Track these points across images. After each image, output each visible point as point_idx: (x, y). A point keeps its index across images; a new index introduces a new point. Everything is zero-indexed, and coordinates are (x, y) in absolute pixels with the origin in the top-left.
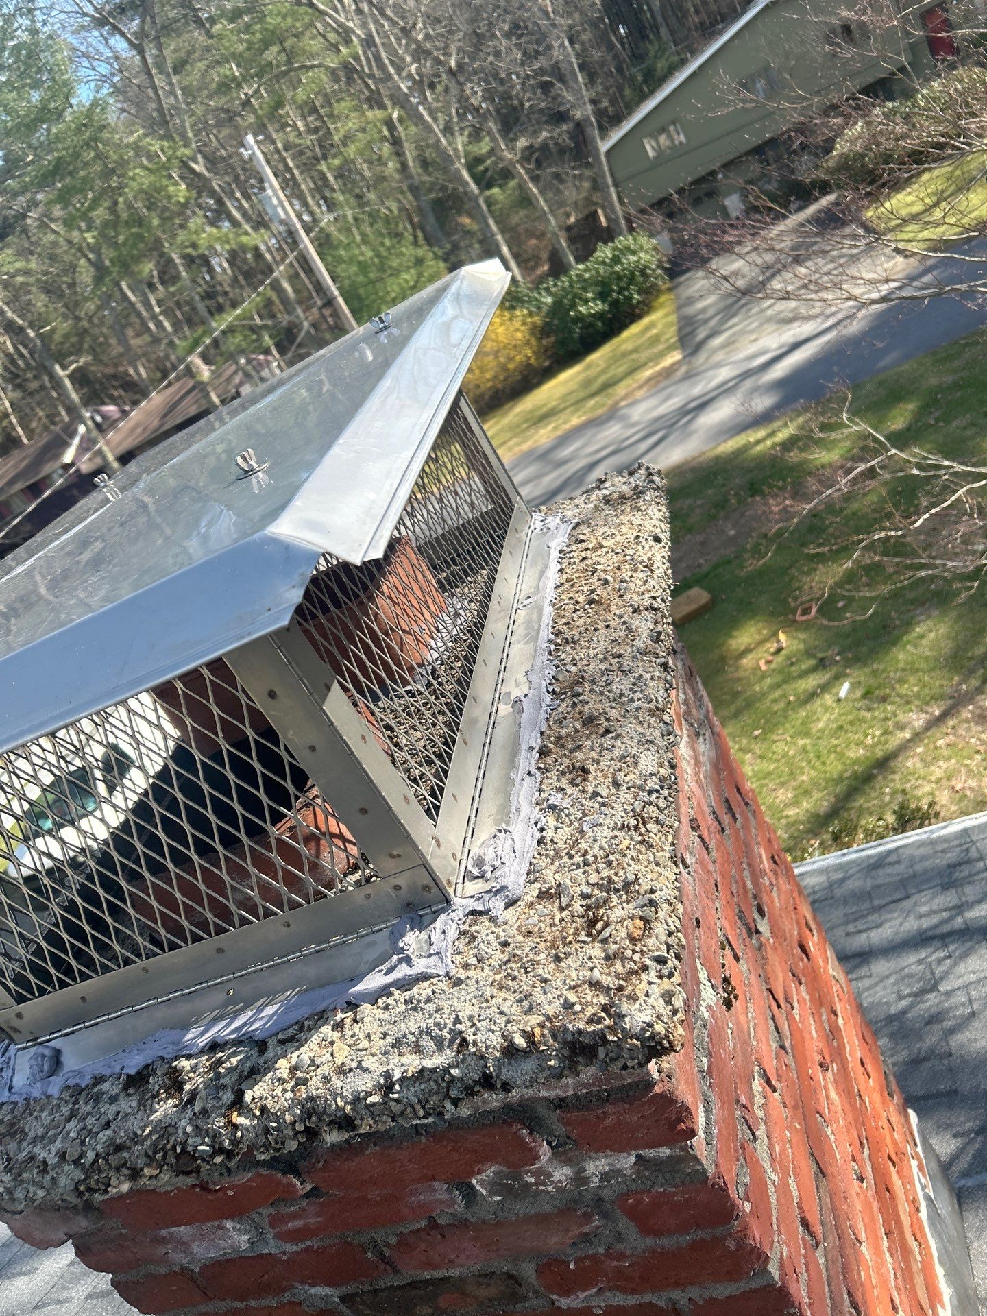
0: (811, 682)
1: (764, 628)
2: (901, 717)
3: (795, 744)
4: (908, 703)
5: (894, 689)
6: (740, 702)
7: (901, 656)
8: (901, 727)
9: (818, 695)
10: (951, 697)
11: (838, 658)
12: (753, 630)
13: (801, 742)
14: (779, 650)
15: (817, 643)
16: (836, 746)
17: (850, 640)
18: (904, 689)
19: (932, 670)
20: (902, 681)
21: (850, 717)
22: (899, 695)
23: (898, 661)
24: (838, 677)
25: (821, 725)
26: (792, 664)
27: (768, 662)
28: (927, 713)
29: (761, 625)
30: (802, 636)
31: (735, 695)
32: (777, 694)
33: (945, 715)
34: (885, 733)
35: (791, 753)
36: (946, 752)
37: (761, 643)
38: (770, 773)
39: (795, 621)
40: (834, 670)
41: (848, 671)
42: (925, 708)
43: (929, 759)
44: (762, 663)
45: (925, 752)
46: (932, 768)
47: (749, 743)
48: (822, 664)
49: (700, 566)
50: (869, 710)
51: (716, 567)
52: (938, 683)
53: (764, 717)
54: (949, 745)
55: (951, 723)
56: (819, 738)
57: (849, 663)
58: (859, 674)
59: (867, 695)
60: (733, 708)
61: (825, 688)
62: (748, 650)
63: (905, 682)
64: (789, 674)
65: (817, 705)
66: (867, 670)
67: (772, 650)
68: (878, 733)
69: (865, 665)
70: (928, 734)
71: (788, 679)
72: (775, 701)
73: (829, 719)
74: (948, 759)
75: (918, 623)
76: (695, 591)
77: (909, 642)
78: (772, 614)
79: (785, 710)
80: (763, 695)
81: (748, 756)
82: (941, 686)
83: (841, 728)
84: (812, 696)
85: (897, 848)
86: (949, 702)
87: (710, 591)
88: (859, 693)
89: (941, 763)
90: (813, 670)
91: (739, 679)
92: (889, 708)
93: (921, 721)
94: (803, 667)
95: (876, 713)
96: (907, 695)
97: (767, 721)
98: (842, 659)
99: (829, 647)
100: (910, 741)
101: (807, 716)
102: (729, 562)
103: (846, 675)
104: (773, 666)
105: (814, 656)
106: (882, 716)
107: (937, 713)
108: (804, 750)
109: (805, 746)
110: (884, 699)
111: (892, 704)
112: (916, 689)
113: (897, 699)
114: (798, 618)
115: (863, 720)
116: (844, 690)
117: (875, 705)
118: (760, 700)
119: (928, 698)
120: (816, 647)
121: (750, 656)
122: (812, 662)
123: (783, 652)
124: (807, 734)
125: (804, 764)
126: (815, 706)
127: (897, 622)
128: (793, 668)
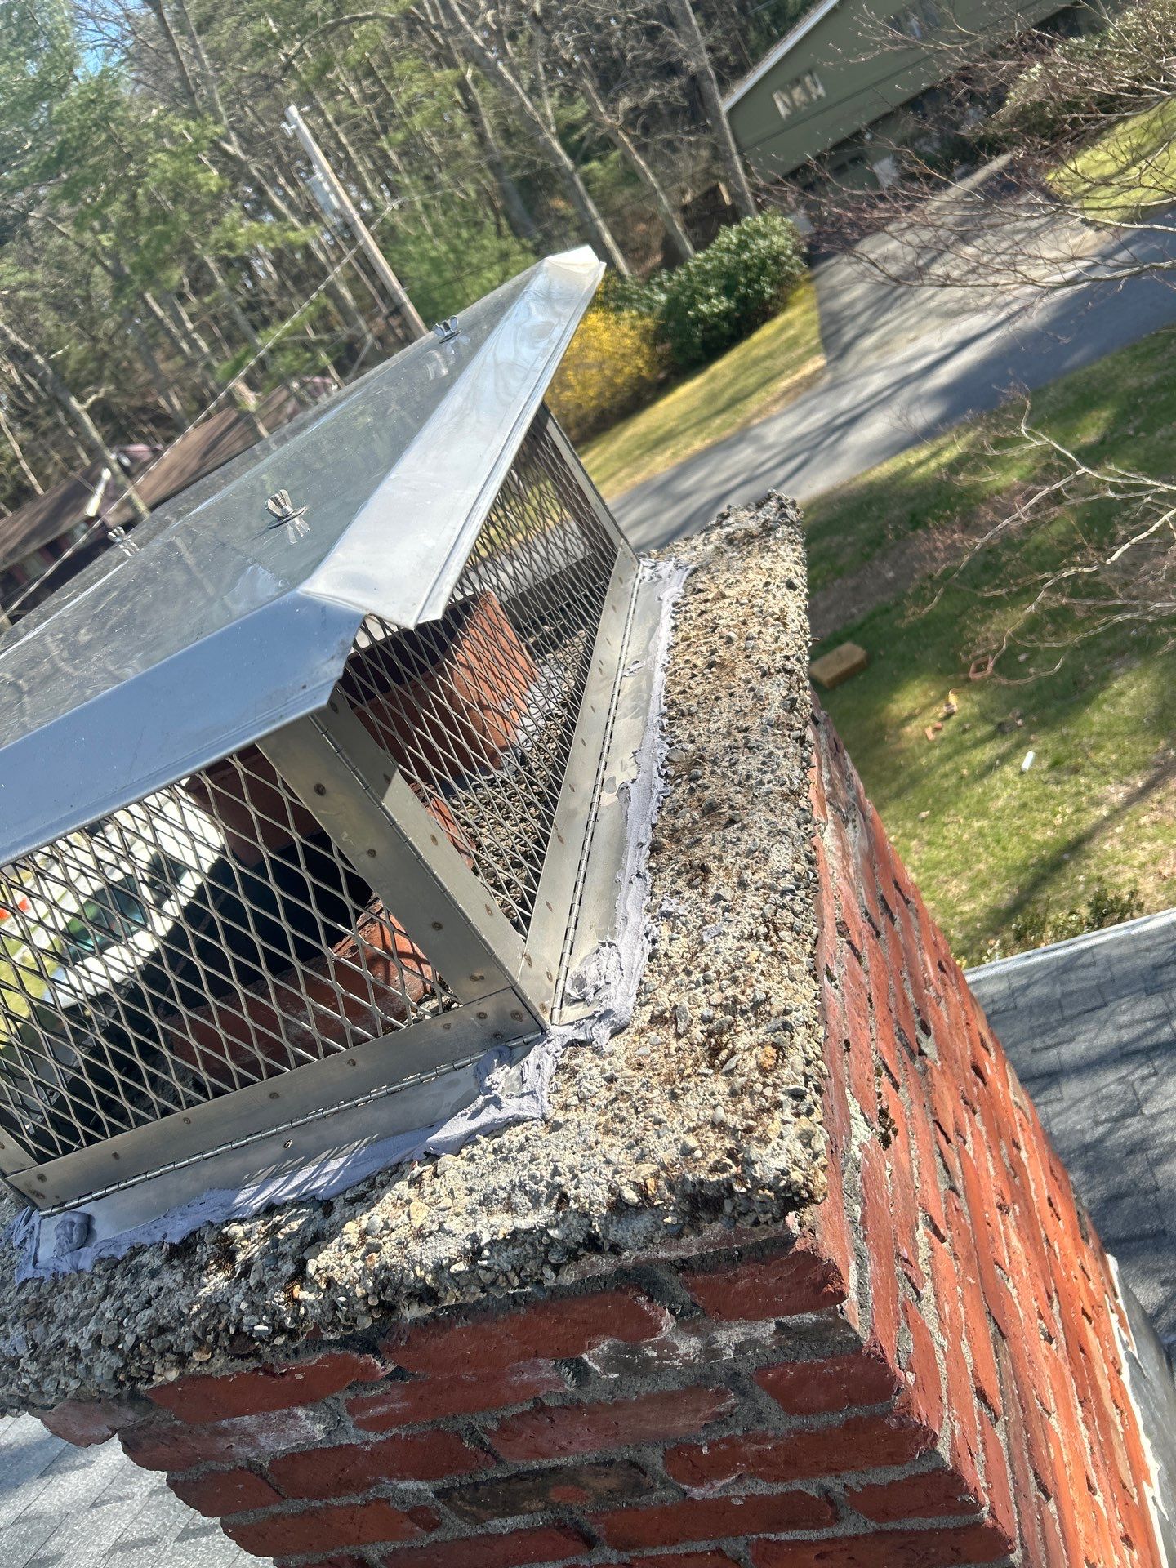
0: (988, 752)
1: (931, 689)
2: (1097, 791)
3: (970, 826)
4: (1105, 773)
5: (1088, 757)
6: (903, 779)
7: (1096, 718)
8: (1097, 803)
9: (996, 767)
10: (1157, 766)
11: (1020, 722)
12: (917, 691)
13: (977, 824)
14: (949, 715)
15: (994, 705)
16: (1019, 827)
17: (1033, 701)
18: (1099, 757)
19: (1134, 733)
20: (1097, 748)
21: (1036, 793)
22: (1093, 765)
23: (1092, 724)
24: (1020, 746)
25: (1000, 803)
26: (965, 731)
27: (937, 730)
28: (1128, 785)
29: (926, 685)
30: (976, 697)
31: (897, 770)
32: (947, 767)
33: (1150, 786)
34: (1078, 810)
35: (965, 837)
36: (1150, 831)
37: (926, 707)
38: (940, 863)
39: (968, 680)
40: (1016, 736)
41: (1032, 737)
42: (1125, 779)
43: (1130, 840)
44: (929, 732)
45: (1126, 832)
46: (1135, 851)
47: (915, 827)
48: (1001, 730)
49: (852, 616)
50: (1058, 783)
51: (872, 617)
52: (1141, 749)
53: (932, 795)
54: (1154, 823)
55: (1157, 796)
56: (999, 818)
57: (1033, 728)
58: (1046, 740)
59: (1055, 765)
60: (894, 786)
61: (1004, 758)
62: (912, 717)
63: (1101, 748)
64: (961, 744)
65: (995, 779)
66: (1056, 736)
67: (941, 715)
68: (1069, 810)
69: (1053, 729)
70: (1130, 810)
71: (960, 749)
72: (945, 776)
73: (1010, 796)
74: (1153, 839)
75: (1117, 677)
76: (847, 647)
77: (1105, 700)
78: (940, 672)
79: (958, 786)
80: (931, 769)
81: (914, 843)
82: (1145, 752)
83: (1024, 805)
84: (989, 768)
85: (1092, 948)
86: (1154, 771)
87: (865, 647)
88: (1045, 764)
89: (1145, 844)
90: (990, 737)
91: (902, 752)
92: (1082, 780)
93: (1121, 795)
94: (978, 734)
95: (1067, 787)
96: (1103, 764)
97: (937, 801)
98: (1025, 724)
99: (1009, 710)
100: (1107, 819)
101: (984, 793)
102: (887, 611)
103: (1030, 743)
104: (942, 734)
105: (992, 721)
106: (1074, 790)
107: (1140, 784)
108: (981, 834)
109: (982, 828)
110: (1076, 771)
111: (1086, 775)
112: (1114, 757)
113: (1092, 770)
114: (971, 675)
115: (1051, 796)
116: (1028, 760)
117: (1066, 778)
118: (927, 776)
119: (1129, 768)
120: (993, 711)
121: (914, 724)
122: (989, 728)
123: (954, 718)
124: (983, 814)
125: (981, 850)
126: (993, 781)
127: (1091, 677)
128: (967, 736)
